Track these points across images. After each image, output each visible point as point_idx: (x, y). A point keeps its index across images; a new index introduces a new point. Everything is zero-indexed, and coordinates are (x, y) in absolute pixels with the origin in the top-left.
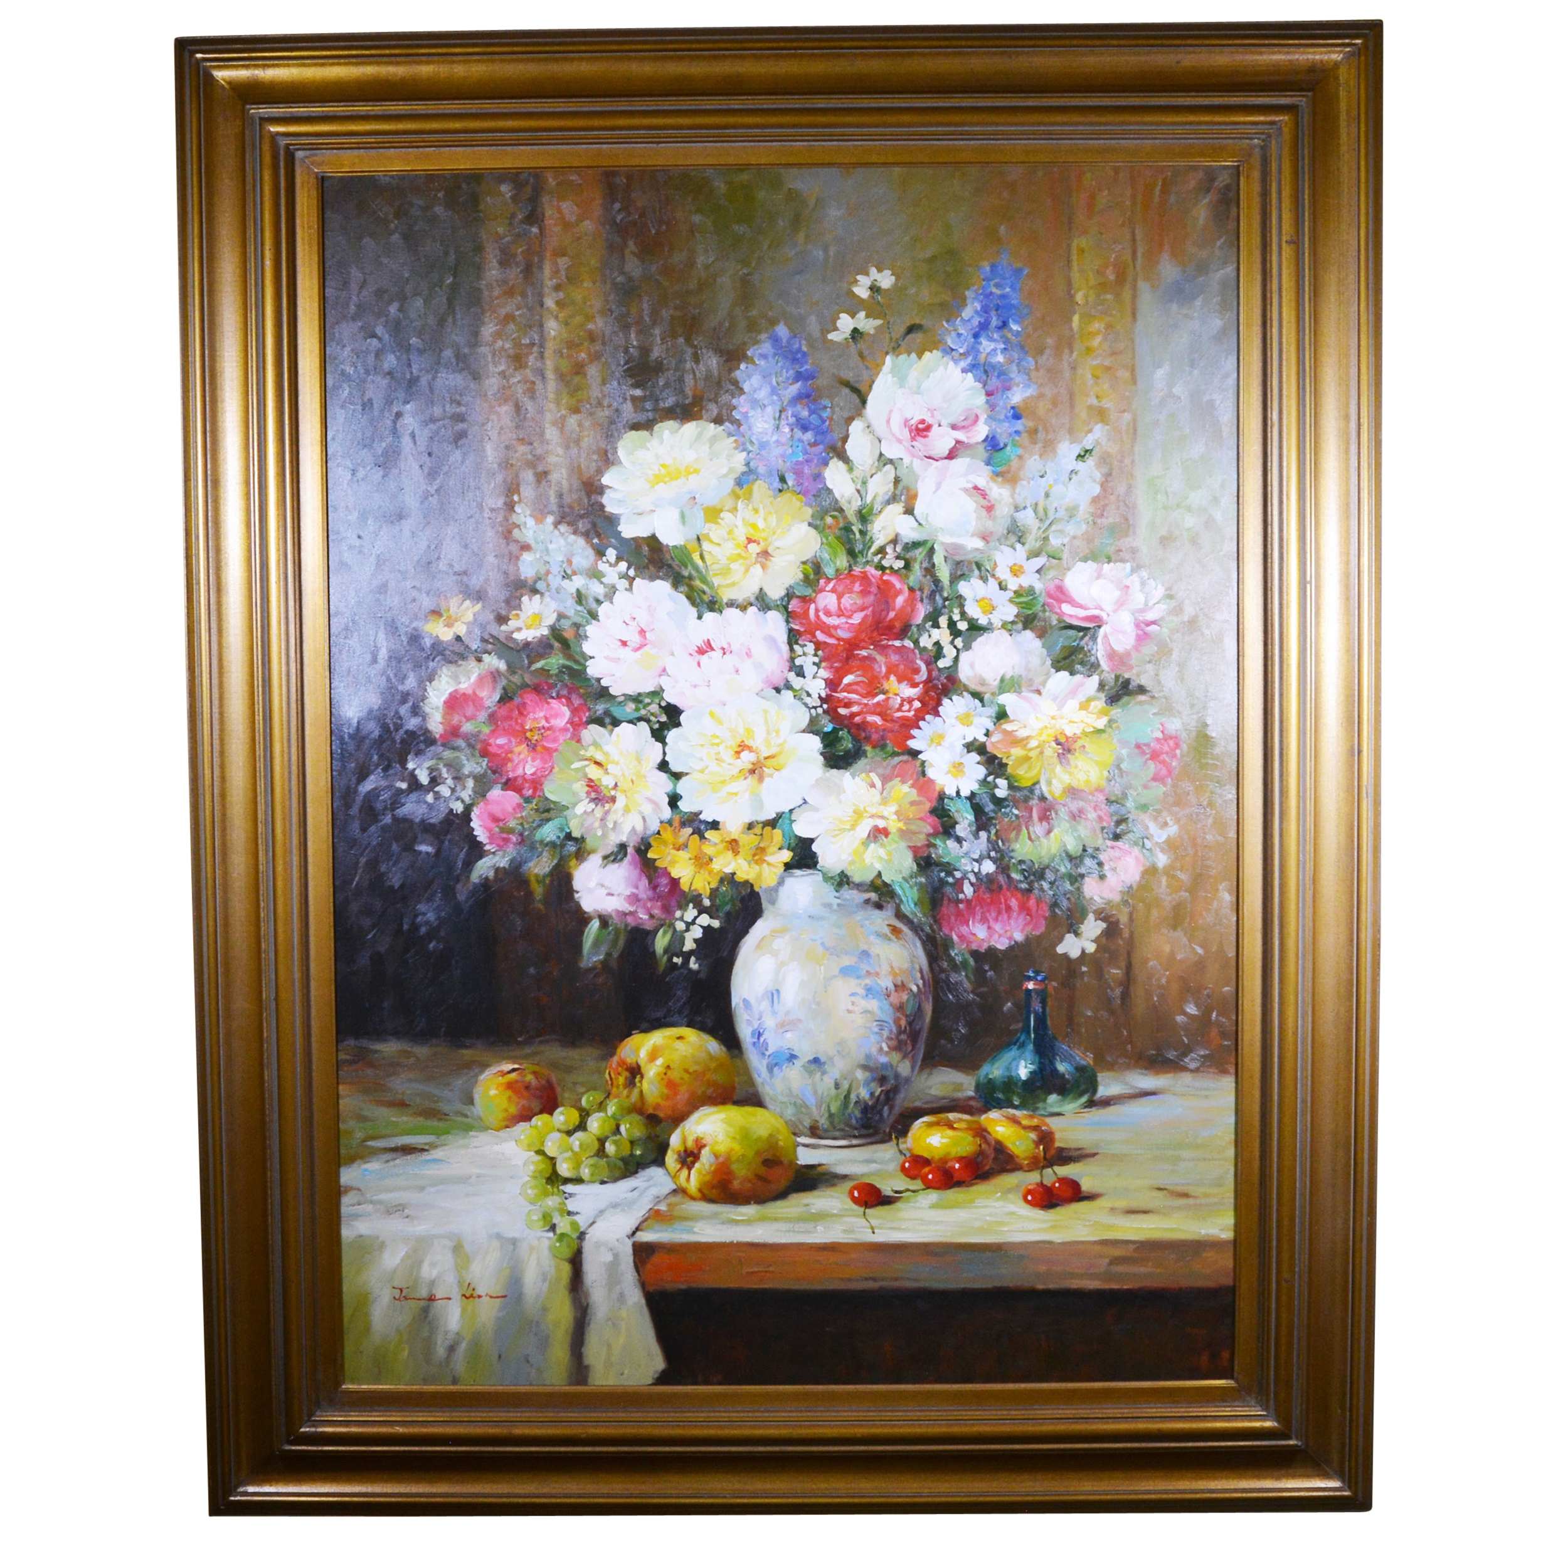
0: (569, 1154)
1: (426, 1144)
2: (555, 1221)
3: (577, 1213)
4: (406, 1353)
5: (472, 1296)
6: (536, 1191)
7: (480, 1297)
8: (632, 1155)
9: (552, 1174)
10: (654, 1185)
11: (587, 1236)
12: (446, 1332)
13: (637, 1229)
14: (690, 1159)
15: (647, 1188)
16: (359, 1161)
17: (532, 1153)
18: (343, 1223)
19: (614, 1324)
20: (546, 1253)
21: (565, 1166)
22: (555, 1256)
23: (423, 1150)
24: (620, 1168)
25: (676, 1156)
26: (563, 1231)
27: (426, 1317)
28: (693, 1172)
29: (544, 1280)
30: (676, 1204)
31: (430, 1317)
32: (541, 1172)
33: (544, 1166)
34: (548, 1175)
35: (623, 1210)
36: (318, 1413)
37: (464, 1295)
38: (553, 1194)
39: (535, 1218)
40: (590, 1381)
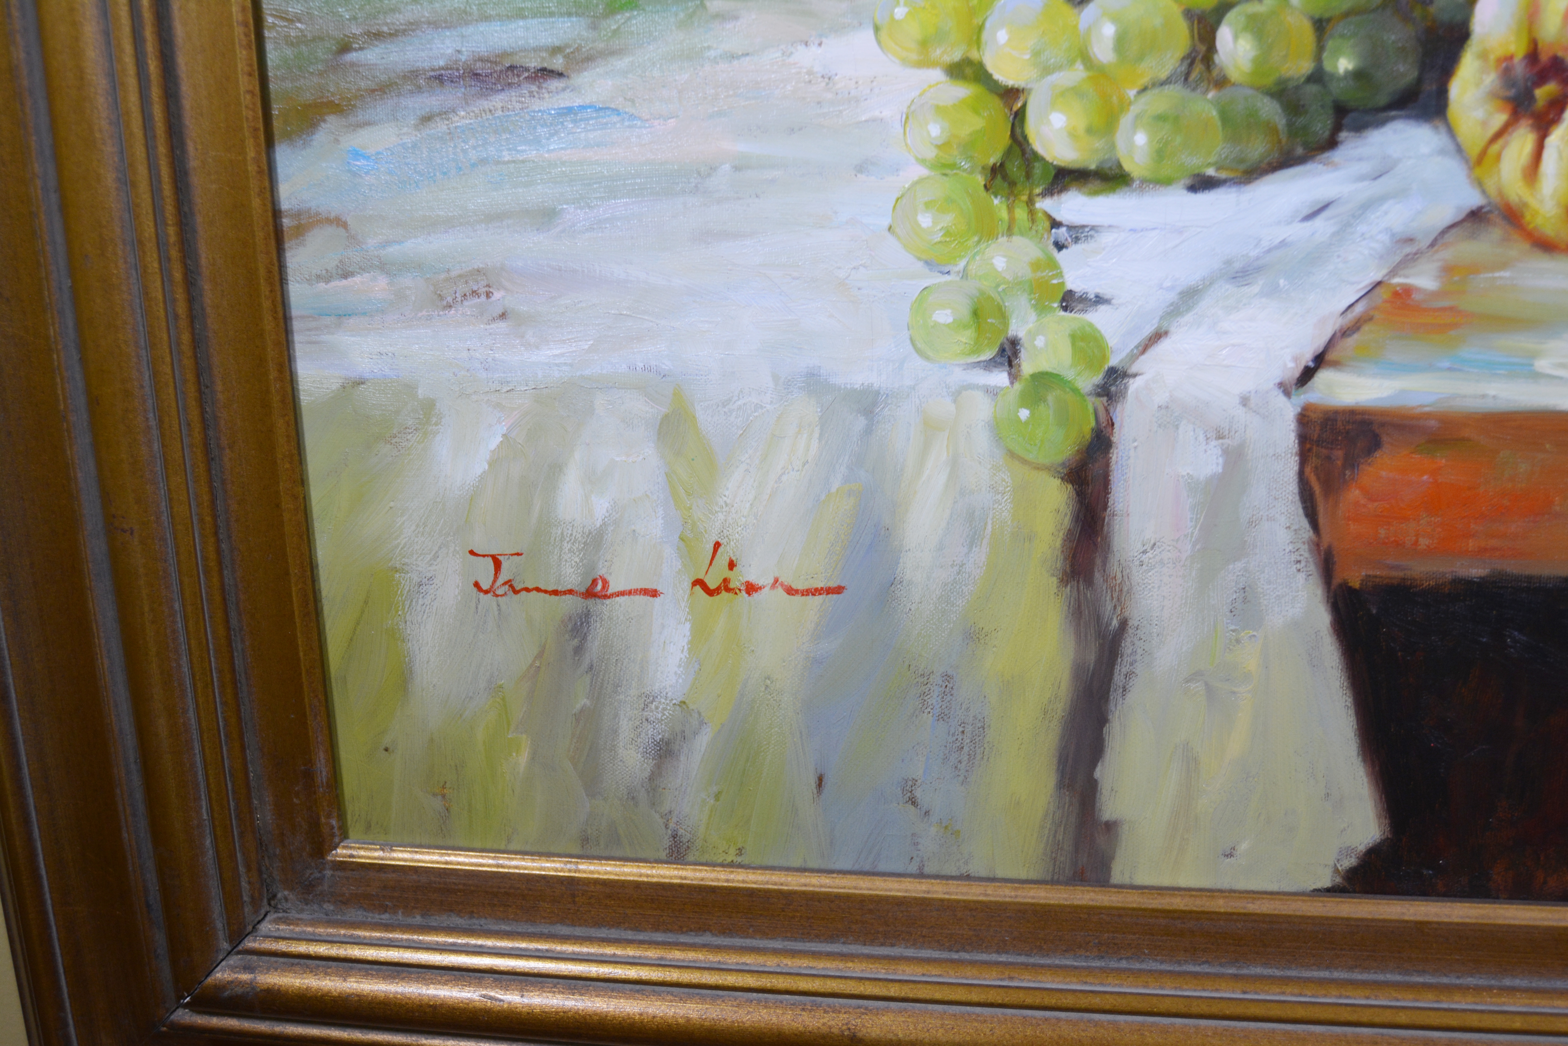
0: (1077, 74)
1: (555, 50)
2: (1018, 328)
3: (1099, 300)
4: (523, 758)
5: (725, 586)
6: (948, 220)
7: (751, 588)
8: (1318, 77)
9: (1008, 153)
10: (1401, 194)
11: (1134, 385)
12: (648, 700)
13: (1320, 360)
14: (1544, 93)
15: (1367, 206)
16: (332, 122)
17: (937, 75)
18: (298, 338)
19: (1210, 691)
20: (982, 441)
21: (1058, 120)
22: (1012, 454)
23: (545, 73)
24: (1270, 129)
25: (1491, 79)
26: (1044, 364)
27: (579, 650)
28: (1554, 139)
29: (973, 541)
30: (1473, 269)
31: (594, 646)
32: (967, 147)
33: (975, 123)
34: (994, 159)
35: (1272, 291)
36: (266, 927)
37: (699, 583)
38: (1010, 231)
39: (943, 316)
40: (1119, 873)
